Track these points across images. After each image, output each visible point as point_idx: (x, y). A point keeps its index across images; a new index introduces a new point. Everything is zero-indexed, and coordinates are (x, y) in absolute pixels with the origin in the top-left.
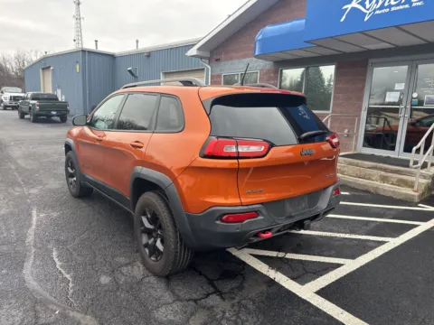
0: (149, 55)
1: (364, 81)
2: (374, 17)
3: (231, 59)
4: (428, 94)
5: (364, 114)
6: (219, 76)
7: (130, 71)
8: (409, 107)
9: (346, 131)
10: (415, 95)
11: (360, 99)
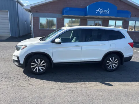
2: (102, 14)
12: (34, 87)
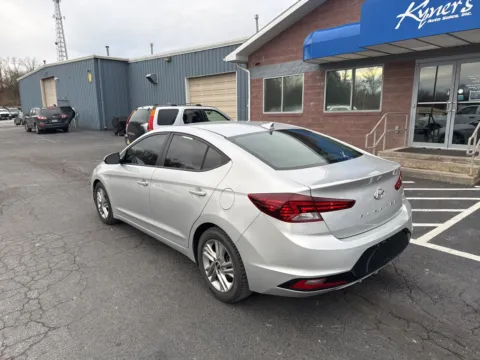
0: (170, 60)
1: (411, 80)
2: (427, 25)
3: (273, 62)
4: (472, 90)
5: (413, 111)
6: (260, 80)
7: (149, 78)
8: (455, 102)
9: (397, 128)
10: (461, 91)
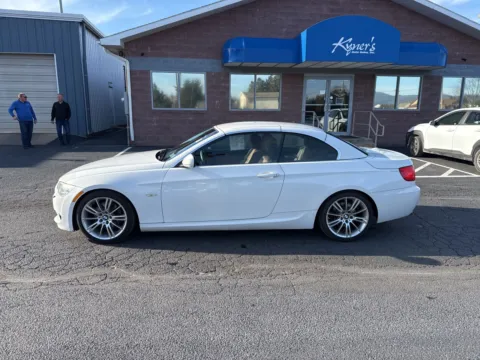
2: (351, 54)
5: (303, 110)
8: (329, 104)
10: (331, 98)
11: (301, 100)
12: (118, 285)
